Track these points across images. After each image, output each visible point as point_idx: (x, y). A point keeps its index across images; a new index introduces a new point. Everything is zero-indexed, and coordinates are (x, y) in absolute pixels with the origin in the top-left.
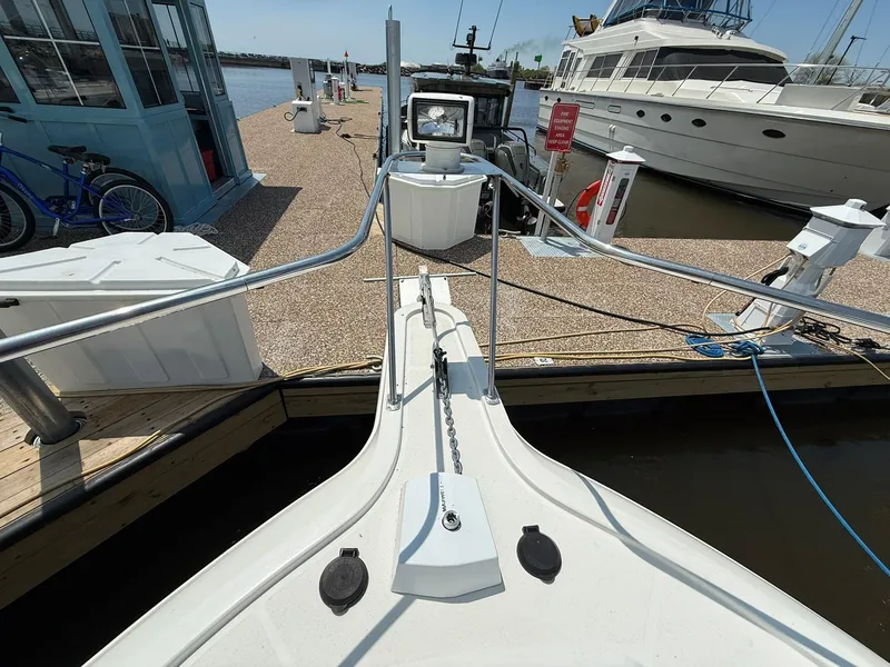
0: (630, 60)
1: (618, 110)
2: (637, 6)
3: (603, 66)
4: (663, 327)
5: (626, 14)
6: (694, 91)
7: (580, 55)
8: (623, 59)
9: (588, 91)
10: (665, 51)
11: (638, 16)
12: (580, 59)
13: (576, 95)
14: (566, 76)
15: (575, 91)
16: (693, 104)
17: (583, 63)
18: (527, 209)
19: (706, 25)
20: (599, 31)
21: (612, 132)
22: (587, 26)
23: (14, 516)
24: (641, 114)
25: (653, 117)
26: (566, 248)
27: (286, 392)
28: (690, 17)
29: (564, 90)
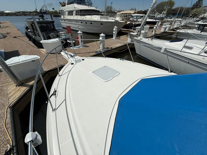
0: (75, 12)
1: (77, 22)
2: (72, 1)
3: (70, 13)
4: (92, 52)
5: (71, 3)
6: (88, 18)
7: (65, 11)
8: (74, 12)
9: (70, 18)
10: (81, 10)
11: (73, 3)
12: (65, 12)
13: (68, 19)
14: (64, 15)
15: (67, 19)
16: (89, 20)
17: (66, 12)
18: (69, 44)
19: (86, 5)
20: (66, 6)
21: (78, 26)
22: (63, 4)
23: (26, 90)
24: (82, 23)
25: (84, 23)
26: (78, 47)
27: (49, 73)
28: (83, 3)
29: (65, 18)
